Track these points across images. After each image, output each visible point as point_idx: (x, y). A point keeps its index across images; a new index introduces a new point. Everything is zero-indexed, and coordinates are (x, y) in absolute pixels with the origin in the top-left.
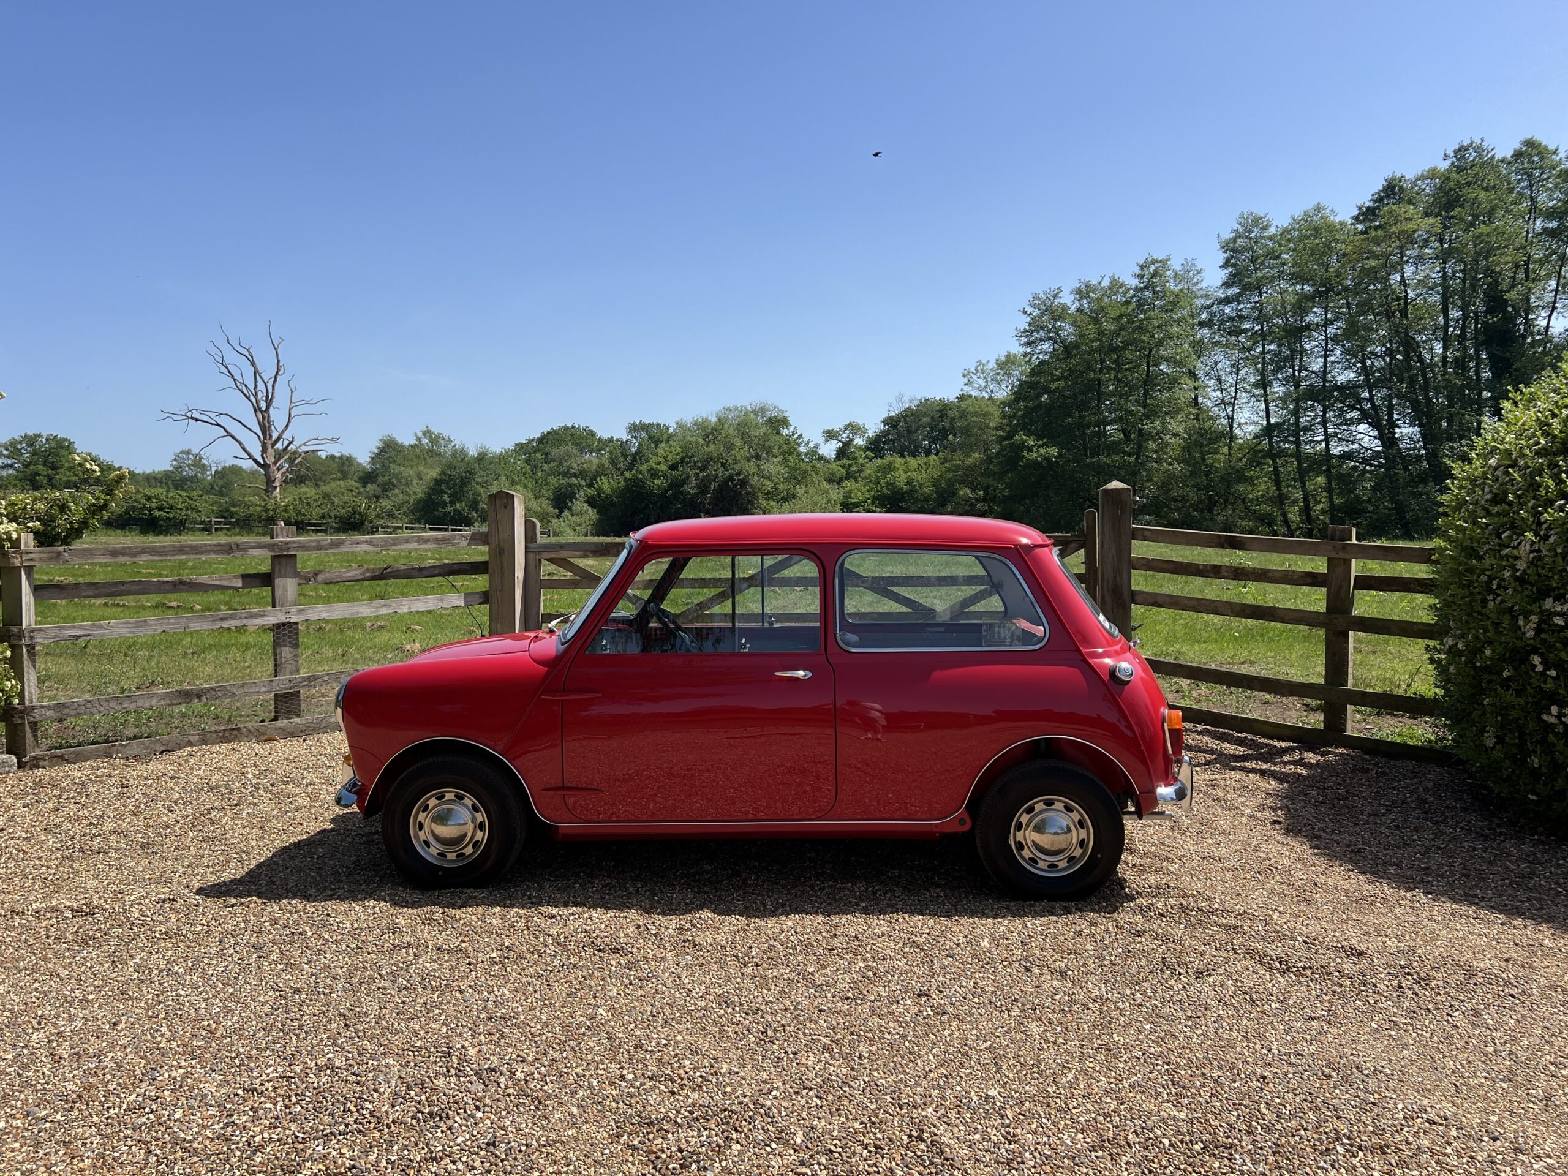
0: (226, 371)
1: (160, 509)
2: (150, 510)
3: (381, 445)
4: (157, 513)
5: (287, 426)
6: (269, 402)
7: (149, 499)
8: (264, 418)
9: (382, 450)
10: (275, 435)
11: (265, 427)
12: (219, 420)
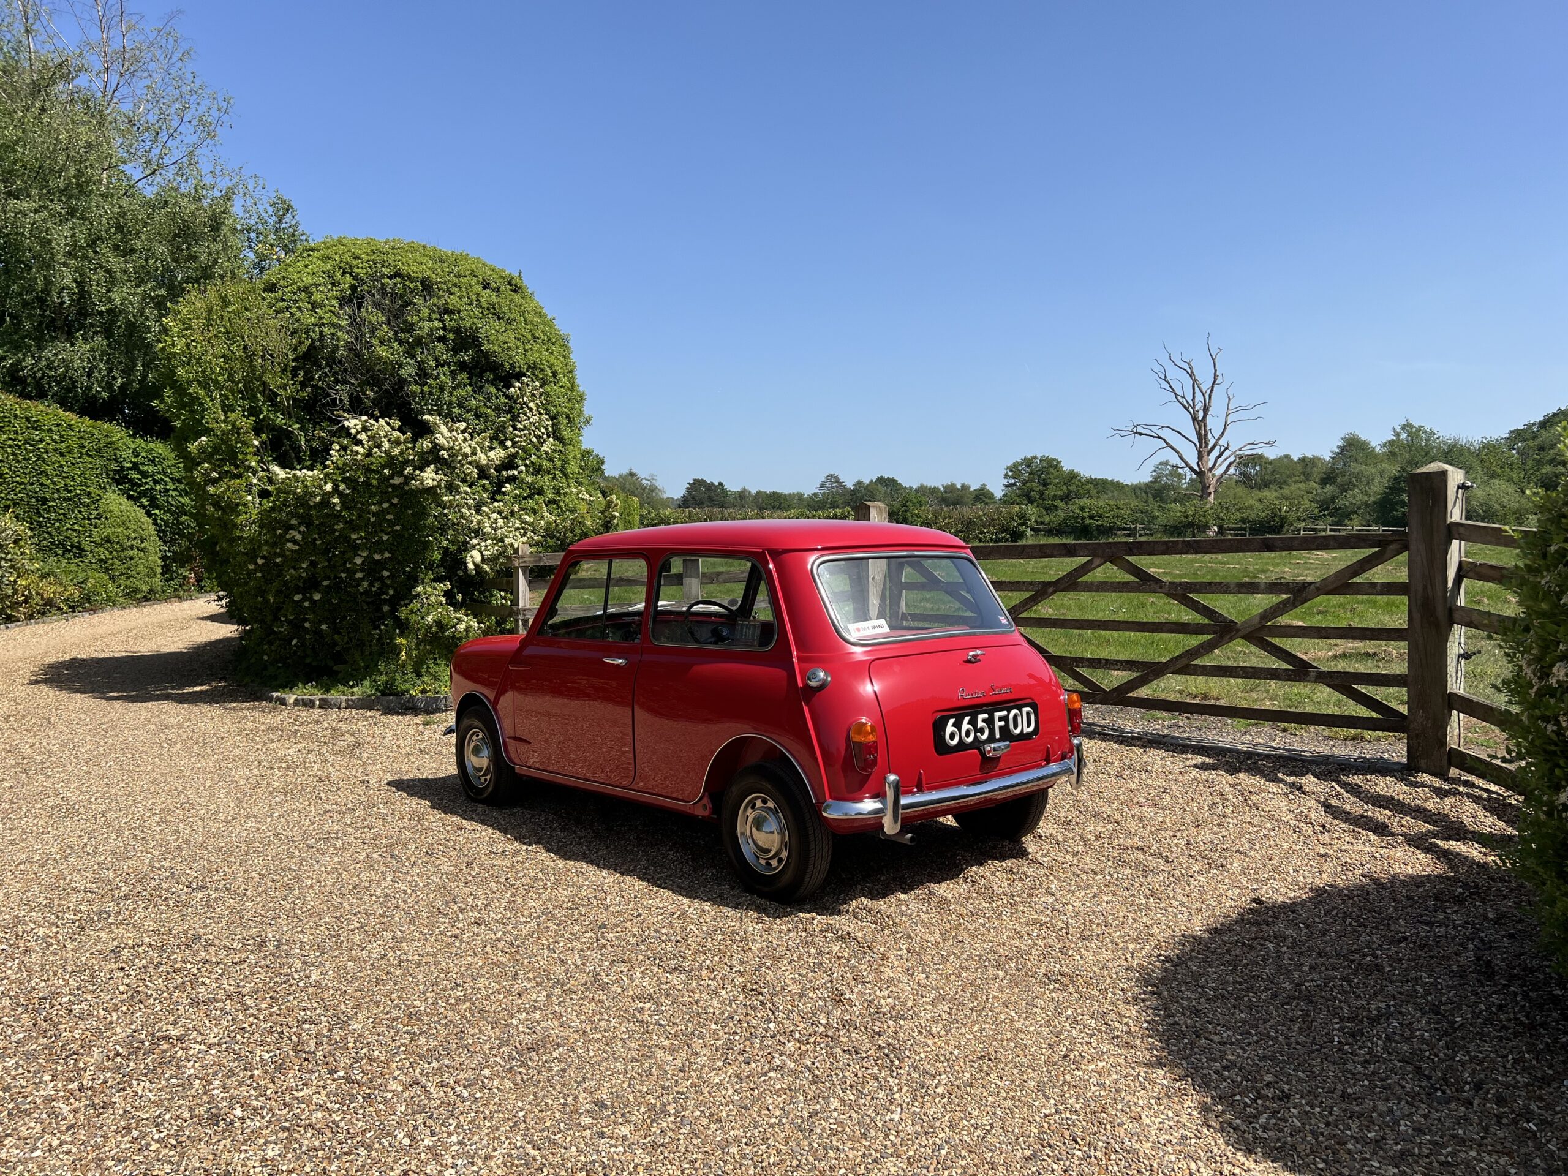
0: (1167, 386)
1: (1091, 517)
2: (1083, 518)
3: (1341, 443)
4: (1088, 521)
5: (1223, 433)
6: (1206, 410)
7: (1082, 509)
8: (1200, 427)
9: (1343, 449)
10: (1211, 444)
11: (1202, 437)
12: (1161, 433)
